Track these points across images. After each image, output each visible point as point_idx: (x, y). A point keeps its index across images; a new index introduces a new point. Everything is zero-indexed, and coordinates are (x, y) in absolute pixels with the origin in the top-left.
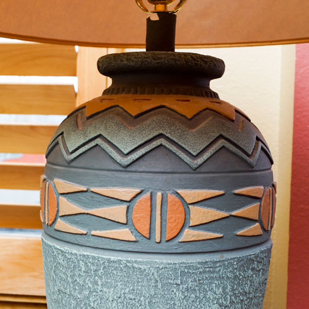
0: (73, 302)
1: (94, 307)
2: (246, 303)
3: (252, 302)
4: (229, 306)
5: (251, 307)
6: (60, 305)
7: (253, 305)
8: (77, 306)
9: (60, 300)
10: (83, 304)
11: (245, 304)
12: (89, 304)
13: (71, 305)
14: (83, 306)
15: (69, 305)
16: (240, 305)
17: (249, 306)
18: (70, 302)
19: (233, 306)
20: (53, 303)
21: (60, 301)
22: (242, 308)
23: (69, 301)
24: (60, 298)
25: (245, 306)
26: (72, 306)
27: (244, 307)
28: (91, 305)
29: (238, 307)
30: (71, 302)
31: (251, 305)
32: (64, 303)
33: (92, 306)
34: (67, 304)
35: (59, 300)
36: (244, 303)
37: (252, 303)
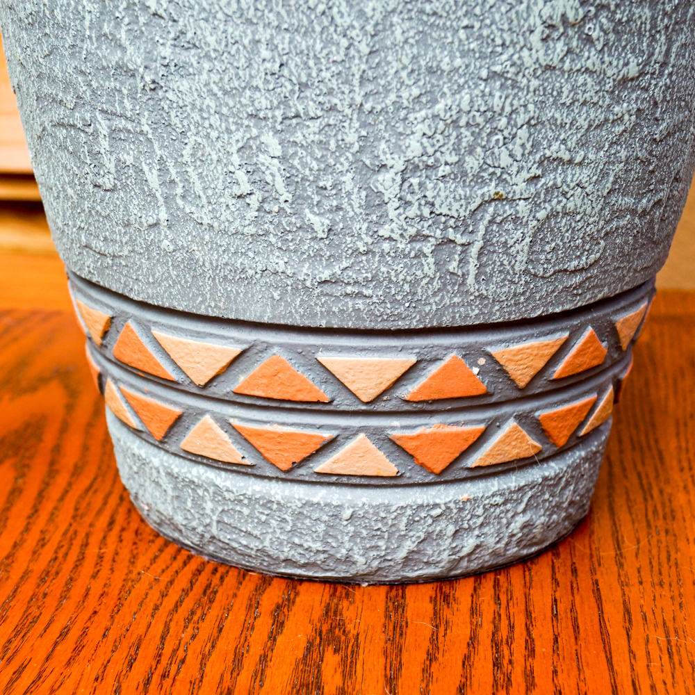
0: (87, 8)
1: (159, 13)
2: (668, 8)
3: (688, 11)
4: (612, 7)
5: (685, 29)
6: (47, 31)
7: (689, 25)
8: (104, 20)
9: (47, 12)
10: (121, 9)
11: (665, 14)
12: (144, 4)
13: (84, 18)
14: (123, 14)
15: (78, 22)
16: (646, 10)
17: (677, 23)
18: (80, 8)
19: (624, 11)
20: (24, 34)
21: (45, 15)
22: (656, 23)
23: (76, 8)
24: (45, 5)
25: (666, 21)
26: (87, 23)
27: (662, 20)
28: (149, 7)
29: (640, 17)
30: (84, 8)
31: (684, 22)
32: (59, 18)
33: (153, 10)
34: (69, 18)
35: (41, 15)
36: (660, 7)
37: (689, 15)
